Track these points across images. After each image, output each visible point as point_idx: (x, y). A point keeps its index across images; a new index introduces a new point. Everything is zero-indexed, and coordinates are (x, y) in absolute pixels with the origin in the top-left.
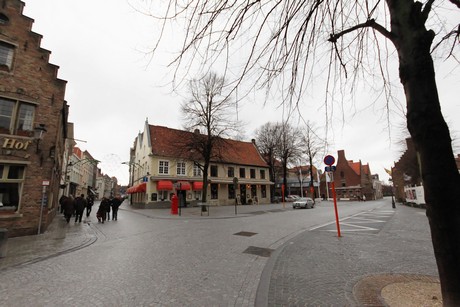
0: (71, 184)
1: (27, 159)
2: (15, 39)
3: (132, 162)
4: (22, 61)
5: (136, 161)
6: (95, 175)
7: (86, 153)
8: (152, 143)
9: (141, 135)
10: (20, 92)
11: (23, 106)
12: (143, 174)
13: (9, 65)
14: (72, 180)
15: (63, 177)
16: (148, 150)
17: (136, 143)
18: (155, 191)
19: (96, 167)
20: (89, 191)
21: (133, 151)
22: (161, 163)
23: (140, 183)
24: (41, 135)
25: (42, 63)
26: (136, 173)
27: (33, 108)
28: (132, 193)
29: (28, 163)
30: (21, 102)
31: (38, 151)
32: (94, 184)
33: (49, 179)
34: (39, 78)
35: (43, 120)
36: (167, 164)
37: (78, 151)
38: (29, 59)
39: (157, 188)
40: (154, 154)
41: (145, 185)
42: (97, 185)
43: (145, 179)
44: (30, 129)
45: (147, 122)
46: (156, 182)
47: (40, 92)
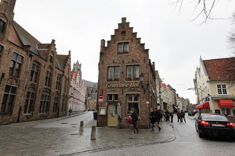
0: (164, 103)
1: (139, 91)
2: (128, 39)
3: (196, 88)
4: (131, 47)
5: (199, 87)
6: (175, 98)
7: (169, 86)
8: (208, 72)
9: (199, 69)
10: (133, 61)
11: (135, 67)
12: (205, 95)
13: (128, 51)
14: (164, 101)
15: (159, 99)
16: (206, 78)
17: (196, 75)
18: (218, 108)
19: (175, 93)
20: (174, 107)
21: (195, 81)
22: (219, 86)
23: (204, 102)
24: (142, 79)
25: (138, 45)
26: (200, 95)
27: (138, 67)
28: (200, 109)
29: (140, 93)
30: (134, 65)
31: (142, 87)
32: (176, 103)
33: (149, 100)
34: (138, 52)
35: (142, 72)
36: (224, 86)
37: (164, 85)
38: (134, 45)
39: (219, 106)
40: (211, 80)
41: (208, 103)
42: (178, 104)
43: (207, 99)
44: (138, 77)
45: (201, 59)
46: (217, 101)
47: (139, 58)
